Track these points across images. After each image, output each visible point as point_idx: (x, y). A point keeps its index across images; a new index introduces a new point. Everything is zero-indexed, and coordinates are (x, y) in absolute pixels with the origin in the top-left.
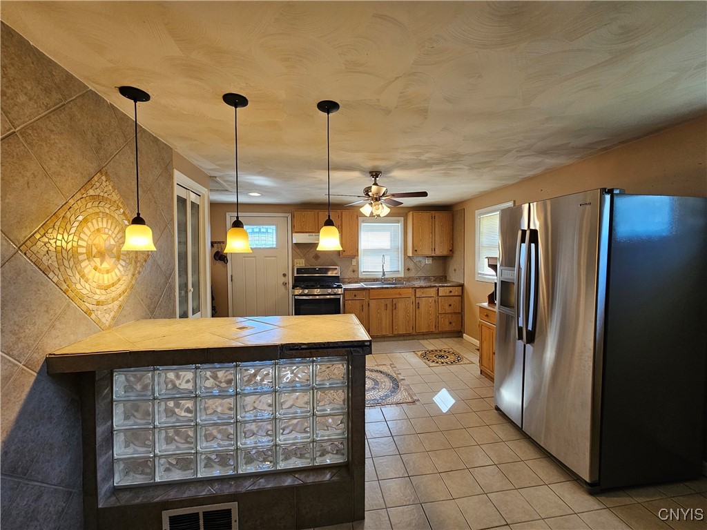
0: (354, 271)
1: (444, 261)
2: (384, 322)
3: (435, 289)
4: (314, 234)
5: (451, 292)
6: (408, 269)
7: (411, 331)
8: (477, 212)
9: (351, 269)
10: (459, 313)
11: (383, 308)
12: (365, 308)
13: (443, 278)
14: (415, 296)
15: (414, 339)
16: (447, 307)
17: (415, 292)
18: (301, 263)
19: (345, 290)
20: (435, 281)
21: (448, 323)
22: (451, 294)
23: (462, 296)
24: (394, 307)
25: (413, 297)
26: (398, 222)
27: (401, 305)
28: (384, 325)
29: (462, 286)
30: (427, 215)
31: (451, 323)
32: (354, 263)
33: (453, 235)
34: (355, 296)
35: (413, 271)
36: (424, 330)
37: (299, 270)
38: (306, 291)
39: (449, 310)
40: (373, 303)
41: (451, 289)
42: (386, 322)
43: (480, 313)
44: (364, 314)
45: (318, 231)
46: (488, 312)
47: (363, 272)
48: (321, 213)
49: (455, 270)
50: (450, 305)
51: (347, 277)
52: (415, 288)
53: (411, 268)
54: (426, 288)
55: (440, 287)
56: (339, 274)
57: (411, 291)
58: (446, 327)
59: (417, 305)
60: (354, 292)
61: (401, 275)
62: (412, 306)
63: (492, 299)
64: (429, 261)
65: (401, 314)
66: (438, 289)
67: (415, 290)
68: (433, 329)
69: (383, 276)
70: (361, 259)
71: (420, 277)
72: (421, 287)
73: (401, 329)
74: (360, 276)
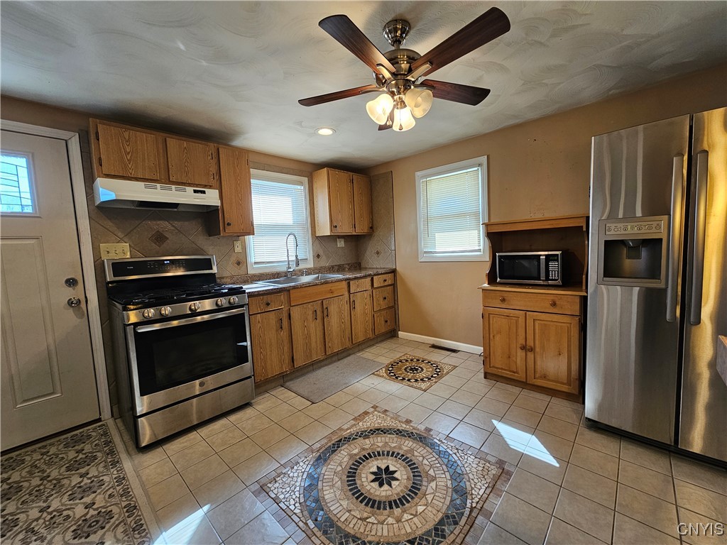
0: (238, 263)
2: (313, 340)
3: (369, 279)
5: (385, 281)
6: (318, 256)
7: (348, 344)
8: (418, 174)
9: (233, 259)
11: (310, 317)
12: (285, 323)
13: (357, 266)
14: (349, 291)
15: (349, 355)
16: (381, 301)
17: (349, 286)
18: (122, 251)
19: (251, 295)
20: (349, 269)
21: (383, 322)
22: (386, 283)
23: (394, 285)
24: (325, 313)
25: (347, 293)
26: (301, 183)
27: (333, 309)
28: (313, 345)
29: (394, 272)
30: (344, 175)
31: (386, 321)
34: (268, 304)
35: (324, 257)
36: (361, 338)
37: (119, 267)
39: (384, 304)
40: (296, 313)
41: (384, 277)
43: (485, 298)
44: (284, 334)
45: (168, 180)
46: (505, 295)
47: (255, 263)
48: (173, 143)
49: (378, 253)
50: (385, 298)
51: (226, 274)
52: (348, 280)
53: (321, 253)
54: (361, 278)
55: (375, 275)
56: (215, 270)
57: (344, 284)
58: (382, 328)
59: (352, 305)
60: (265, 297)
61: (310, 265)
62: (347, 307)
63: (492, 278)
64: (341, 243)
65: (334, 322)
66: (372, 279)
67: (349, 283)
68: (370, 335)
69: (289, 268)
70: (249, 239)
71: (333, 267)
72: (356, 278)
73: (335, 345)
74: (251, 272)
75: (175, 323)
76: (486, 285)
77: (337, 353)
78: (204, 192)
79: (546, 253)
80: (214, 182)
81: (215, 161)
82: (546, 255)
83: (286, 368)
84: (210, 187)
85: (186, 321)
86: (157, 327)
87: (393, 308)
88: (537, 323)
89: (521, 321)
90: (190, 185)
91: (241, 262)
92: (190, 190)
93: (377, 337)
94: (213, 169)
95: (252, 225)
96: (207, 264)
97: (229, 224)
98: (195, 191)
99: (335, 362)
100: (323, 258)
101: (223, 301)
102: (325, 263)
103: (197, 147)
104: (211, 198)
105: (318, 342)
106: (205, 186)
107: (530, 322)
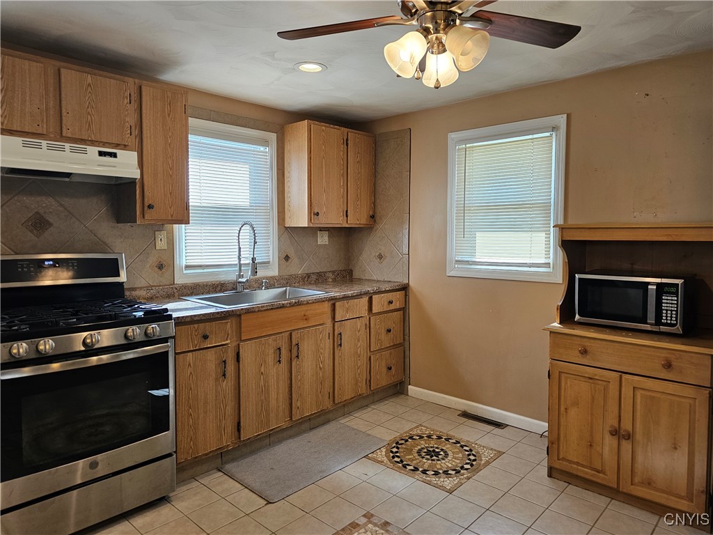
0: (161, 267)
1: (347, 237)
2: (273, 395)
3: (365, 300)
4: (44, 143)
5: (391, 302)
6: (287, 258)
7: (327, 404)
8: (453, 136)
9: (153, 260)
10: (401, 345)
11: (271, 358)
12: (231, 368)
13: (346, 275)
14: (334, 318)
15: (328, 422)
16: (383, 336)
17: (334, 310)
19: (180, 322)
20: (334, 280)
21: (384, 370)
22: (392, 307)
23: (404, 310)
24: (294, 351)
25: (329, 321)
26: (265, 143)
27: (307, 348)
28: (273, 403)
29: (405, 288)
30: (335, 133)
31: (390, 368)
32: (161, 244)
33: (375, 184)
34: (205, 337)
36: (348, 394)
38: (47, 345)
39: (387, 341)
40: (248, 351)
41: (390, 296)
42: (277, 397)
43: (554, 345)
44: (228, 385)
45: (59, 135)
46: (587, 343)
47: (187, 267)
48: (71, 76)
49: (380, 257)
50: (389, 331)
51: (141, 283)
52: (333, 301)
53: (292, 254)
54: (353, 297)
55: (376, 293)
56: (123, 277)
57: (327, 307)
58: (382, 379)
59: (337, 340)
60: (202, 325)
61: (274, 272)
62: (328, 344)
63: (566, 314)
64: (323, 239)
65: (308, 366)
66: (371, 299)
67: (334, 305)
68: (363, 389)
69: (240, 276)
70: (181, 231)
71: (308, 276)
72: (345, 298)
73: (307, 406)
74: (179, 280)
75: (55, 367)
76: (556, 325)
77: (309, 418)
78: (114, 155)
79: (658, 280)
80: (132, 140)
81: (134, 105)
82: (658, 285)
83: (227, 441)
84: (125, 147)
85: (73, 364)
86: (26, 372)
87: (401, 347)
88: (639, 393)
89: (613, 388)
90: (93, 143)
91: (165, 264)
92: (93, 151)
93: (374, 393)
94: (131, 120)
95: (187, 207)
96: (112, 267)
97: (150, 207)
98: (101, 154)
99: (304, 432)
100: (295, 260)
101: (135, 332)
102: (297, 269)
103: (109, 85)
104: (125, 165)
105: (281, 399)
106: (117, 146)
107: (627, 392)
